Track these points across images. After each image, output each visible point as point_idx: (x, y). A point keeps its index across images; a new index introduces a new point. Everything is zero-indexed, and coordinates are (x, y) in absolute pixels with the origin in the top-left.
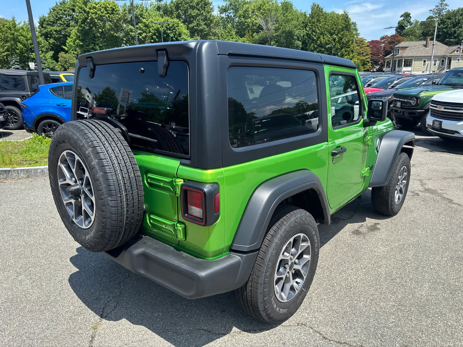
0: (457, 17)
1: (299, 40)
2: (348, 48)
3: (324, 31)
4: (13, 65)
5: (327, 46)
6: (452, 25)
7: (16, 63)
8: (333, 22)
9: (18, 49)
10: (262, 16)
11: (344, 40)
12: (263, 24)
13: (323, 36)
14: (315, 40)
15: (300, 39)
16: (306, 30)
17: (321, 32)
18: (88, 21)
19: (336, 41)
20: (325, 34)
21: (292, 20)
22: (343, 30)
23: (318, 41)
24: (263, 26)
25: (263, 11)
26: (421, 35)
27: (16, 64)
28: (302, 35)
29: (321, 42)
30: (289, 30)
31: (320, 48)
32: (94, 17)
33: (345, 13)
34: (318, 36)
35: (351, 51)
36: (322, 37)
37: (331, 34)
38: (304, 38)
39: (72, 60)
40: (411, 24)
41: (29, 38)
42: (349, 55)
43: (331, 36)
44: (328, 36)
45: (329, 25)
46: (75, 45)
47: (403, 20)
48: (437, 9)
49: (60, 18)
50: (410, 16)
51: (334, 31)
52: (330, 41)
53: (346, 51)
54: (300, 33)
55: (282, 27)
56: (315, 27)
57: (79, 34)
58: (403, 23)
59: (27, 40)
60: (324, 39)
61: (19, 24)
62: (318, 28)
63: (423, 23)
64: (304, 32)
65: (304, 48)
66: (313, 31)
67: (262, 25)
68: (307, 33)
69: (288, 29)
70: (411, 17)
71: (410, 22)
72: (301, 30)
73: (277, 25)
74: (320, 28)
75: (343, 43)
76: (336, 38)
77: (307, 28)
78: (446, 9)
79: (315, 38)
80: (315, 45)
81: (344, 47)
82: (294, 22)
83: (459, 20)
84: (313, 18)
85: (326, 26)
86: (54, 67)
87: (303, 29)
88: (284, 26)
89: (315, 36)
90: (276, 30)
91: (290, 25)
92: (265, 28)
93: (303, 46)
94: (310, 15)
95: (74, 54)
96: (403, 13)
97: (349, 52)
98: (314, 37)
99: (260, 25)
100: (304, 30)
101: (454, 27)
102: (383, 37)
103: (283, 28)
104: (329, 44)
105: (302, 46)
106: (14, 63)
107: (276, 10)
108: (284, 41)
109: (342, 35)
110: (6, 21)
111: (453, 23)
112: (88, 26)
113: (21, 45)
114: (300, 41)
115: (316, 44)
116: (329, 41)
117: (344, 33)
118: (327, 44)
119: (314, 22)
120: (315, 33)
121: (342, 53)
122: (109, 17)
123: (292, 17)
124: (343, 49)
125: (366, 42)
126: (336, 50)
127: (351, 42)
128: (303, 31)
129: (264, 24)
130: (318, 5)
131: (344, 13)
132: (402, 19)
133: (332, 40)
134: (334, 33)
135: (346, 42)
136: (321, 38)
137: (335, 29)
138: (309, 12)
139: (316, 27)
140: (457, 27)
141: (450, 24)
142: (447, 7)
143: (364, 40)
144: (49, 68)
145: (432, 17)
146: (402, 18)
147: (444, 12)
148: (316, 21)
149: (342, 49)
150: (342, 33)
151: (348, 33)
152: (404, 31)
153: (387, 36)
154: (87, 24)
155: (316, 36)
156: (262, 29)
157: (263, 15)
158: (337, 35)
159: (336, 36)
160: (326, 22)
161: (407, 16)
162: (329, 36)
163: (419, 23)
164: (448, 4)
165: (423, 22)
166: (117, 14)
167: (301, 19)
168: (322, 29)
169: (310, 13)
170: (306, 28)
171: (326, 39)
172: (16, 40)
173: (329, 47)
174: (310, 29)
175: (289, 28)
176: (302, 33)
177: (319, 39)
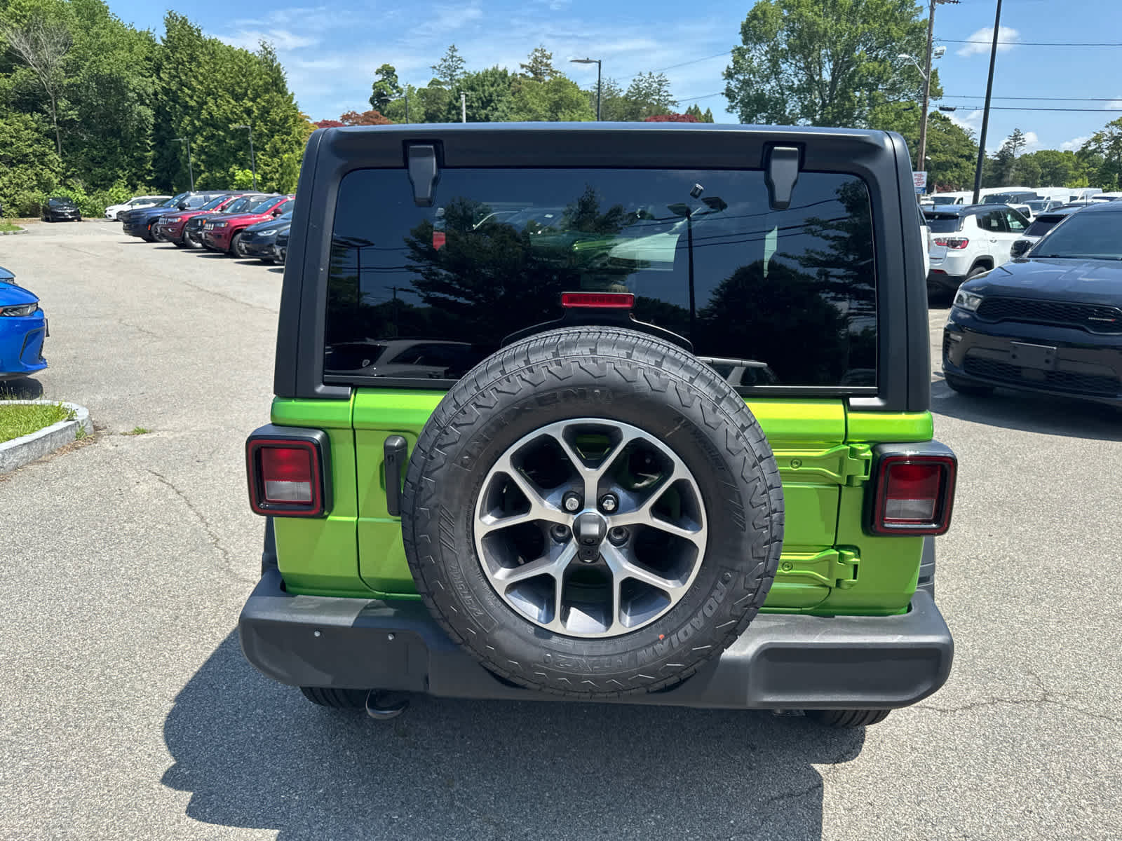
0: (486, 88)
1: (143, 103)
2: (288, 134)
3: (215, 88)
5: (232, 126)
6: (480, 102)
8: (236, 68)
10: (15, 25)
11: (276, 115)
12: (23, 47)
13: (215, 99)
14: (192, 107)
15: (148, 101)
16: (161, 79)
17: (206, 88)
19: (253, 116)
20: (220, 96)
21: (115, 46)
22: (267, 91)
23: (203, 111)
24: (23, 52)
25: (18, 12)
26: (424, 117)
28: (150, 91)
29: (210, 114)
30: (111, 74)
31: (212, 129)
33: (266, 49)
34: (199, 97)
35: (296, 142)
36: (213, 101)
37: (238, 98)
38: (157, 99)
40: (400, 92)
42: (293, 152)
43: (236, 101)
44: (228, 102)
45: (227, 74)
47: (383, 80)
48: (445, 67)
50: (395, 73)
51: (243, 91)
52: (237, 114)
53: (283, 142)
54: (146, 85)
55: (88, 64)
56: (186, 75)
58: (384, 88)
60: (217, 106)
62: (195, 77)
63: (423, 93)
64: (153, 83)
65: (164, 125)
66: (182, 84)
67: (21, 49)
68: (163, 88)
69: (108, 72)
70: (396, 77)
71: (397, 87)
72: (145, 76)
73: (70, 56)
74: (201, 78)
75: (273, 122)
76: (252, 106)
77: (162, 75)
78: (462, 68)
79: (193, 103)
80: (196, 122)
81: (278, 131)
82: (123, 54)
83: (491, 95)
84: (174, 49)
85: (219, 76)
87: (151, 76)
88: (95, 62)
89: (191, 97)
90: (71, 69)
91: (112, 61)
92: (31, 58)
93: (159, 120)
94: (163, 41)
96: (380, 67)
97: (290, 144)
98: (188, 99)
99: (11, 48)
100: (154, 78)
101: (484, 108)
102: (347, 115)
103: (90, 68)
104: (236, 123)
105: (156, 119)
107: (59, 14)
108: (100, 102)
109: (268, 102)
111: (481, 98)
114: (148, 106)
115: (199, 119)
116: (233, 113)
117: (271, 97)
118: (230, 121)
119: (180, 60)
120: (189, 89)
121: (275, 146)
123: (114, 40)
124: (276, 137)
125: (311, 122)
126: (258, 138)
127: (291, 120)
128: (150, 80)
129: (28, 47)
130: (183, 18)
131: (263, 49)
132: (380, 79)
133: (242, 112)
134: (246, 94)
135: (280, 120)
136: (210, 104)
137: (244, 85)
138: (160, 35)
139: (190, 73)
140: (489, 108)
141: (477, 101)
142: (462, 65)
143: (306, 117)
145: (439, 83)
146: (380, 77)
147: (459, 75)
148: (185, 59)
149: (273, 136)
150: (267, 97)
151: (281, 99)
152: (389, 106)
153: (354, 113)
155: (195, 98)
156: (22, 62)
157: (18, 21)
158: (253, 100)
159: (251, 103)
160: (215, 64)
161: (388, 72)
162: (233, 102)
163: (416, 92)
164: (464, 60)
165: (424, 90)
167: (141, 49)
168: (209, 80)
169: (165, 37)
170: (158, 75)
171: (225, 107)
173: (236, 130)
174: (172, 77)
175: (109, 67)
176: (151, 85)
177: (205, 107)
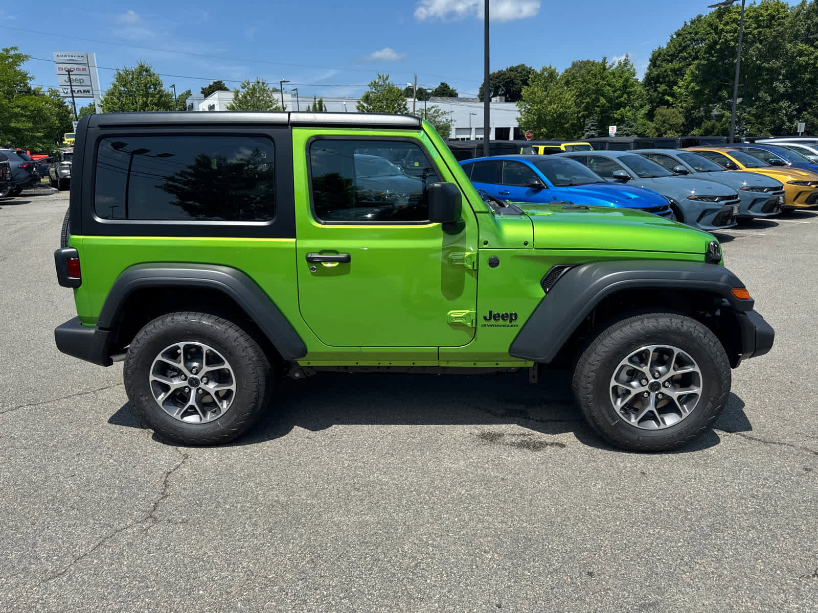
4: (587, 131)
7: (592, 128)
9: (598, 107)
18: (718, 47)
27: (591, 130)
32: (730, 38)
39: (676, 118)
41: (618, 87)
46: (688, 92)
49: (685, 48)
57: (697, 72)
59: (614, 92)
61: (611, 67)
86: (645, 132)
95: (682, 107)
106: (589, 128)
110: (593, 64)
112: (715, 57)
113: (604, 100)
122: (760, 33)
144: (636, 133)
154: (715, 53)
166: (779, 25)
172: (599, 92)
